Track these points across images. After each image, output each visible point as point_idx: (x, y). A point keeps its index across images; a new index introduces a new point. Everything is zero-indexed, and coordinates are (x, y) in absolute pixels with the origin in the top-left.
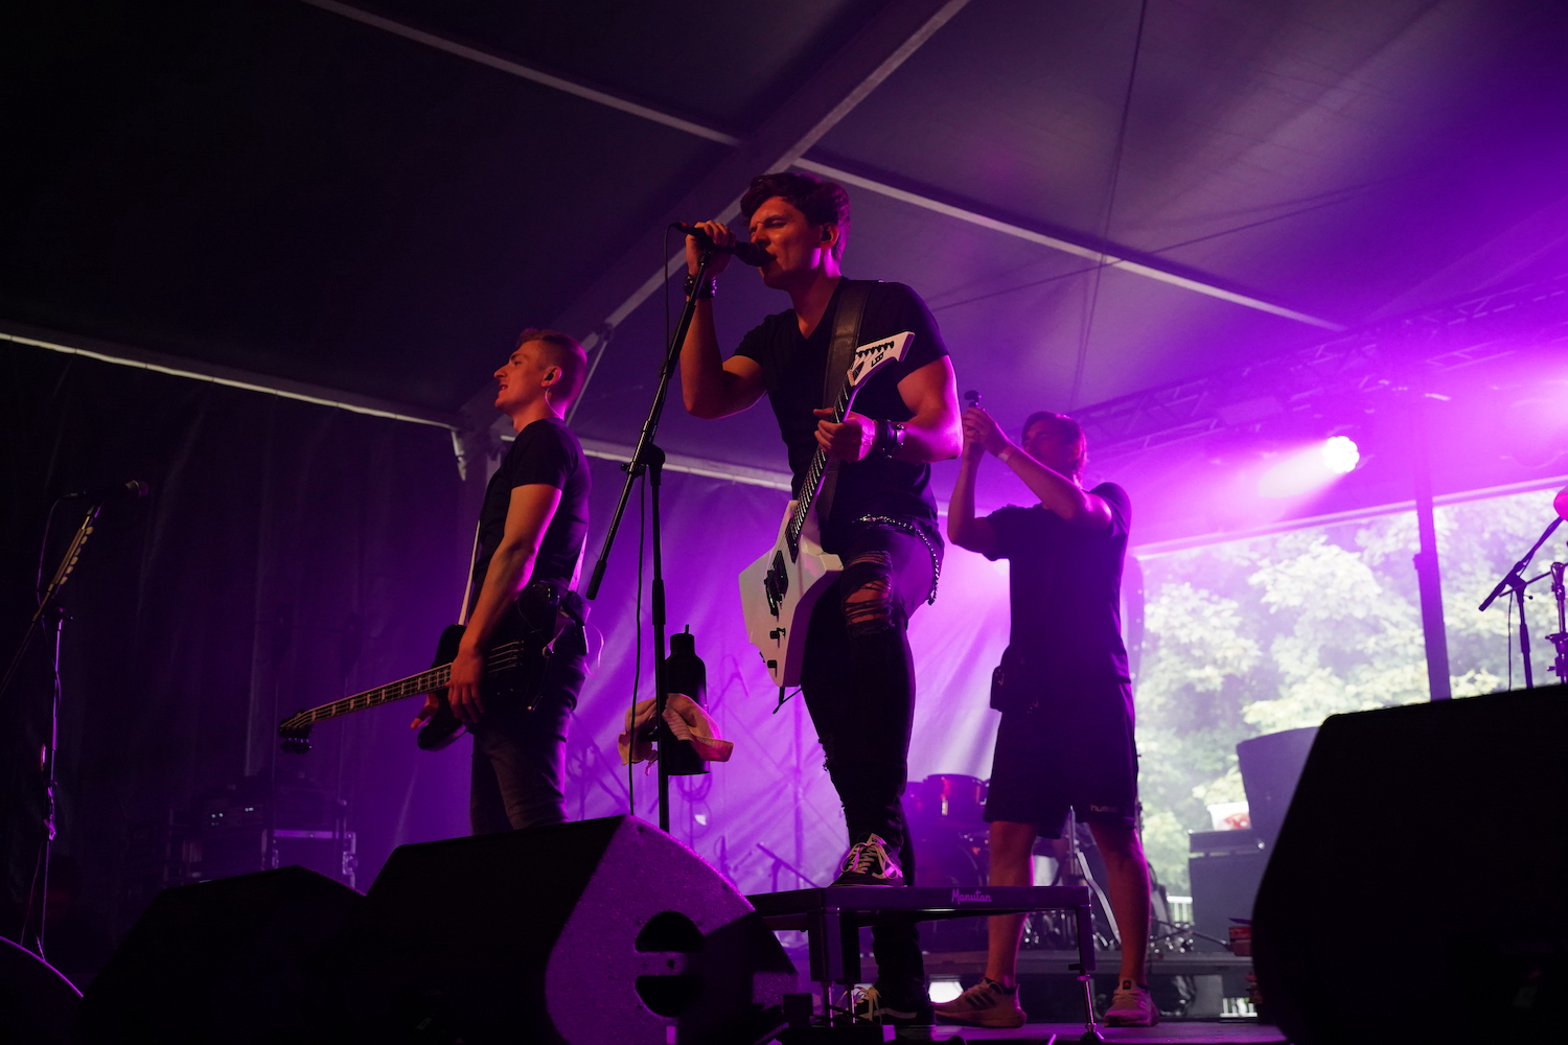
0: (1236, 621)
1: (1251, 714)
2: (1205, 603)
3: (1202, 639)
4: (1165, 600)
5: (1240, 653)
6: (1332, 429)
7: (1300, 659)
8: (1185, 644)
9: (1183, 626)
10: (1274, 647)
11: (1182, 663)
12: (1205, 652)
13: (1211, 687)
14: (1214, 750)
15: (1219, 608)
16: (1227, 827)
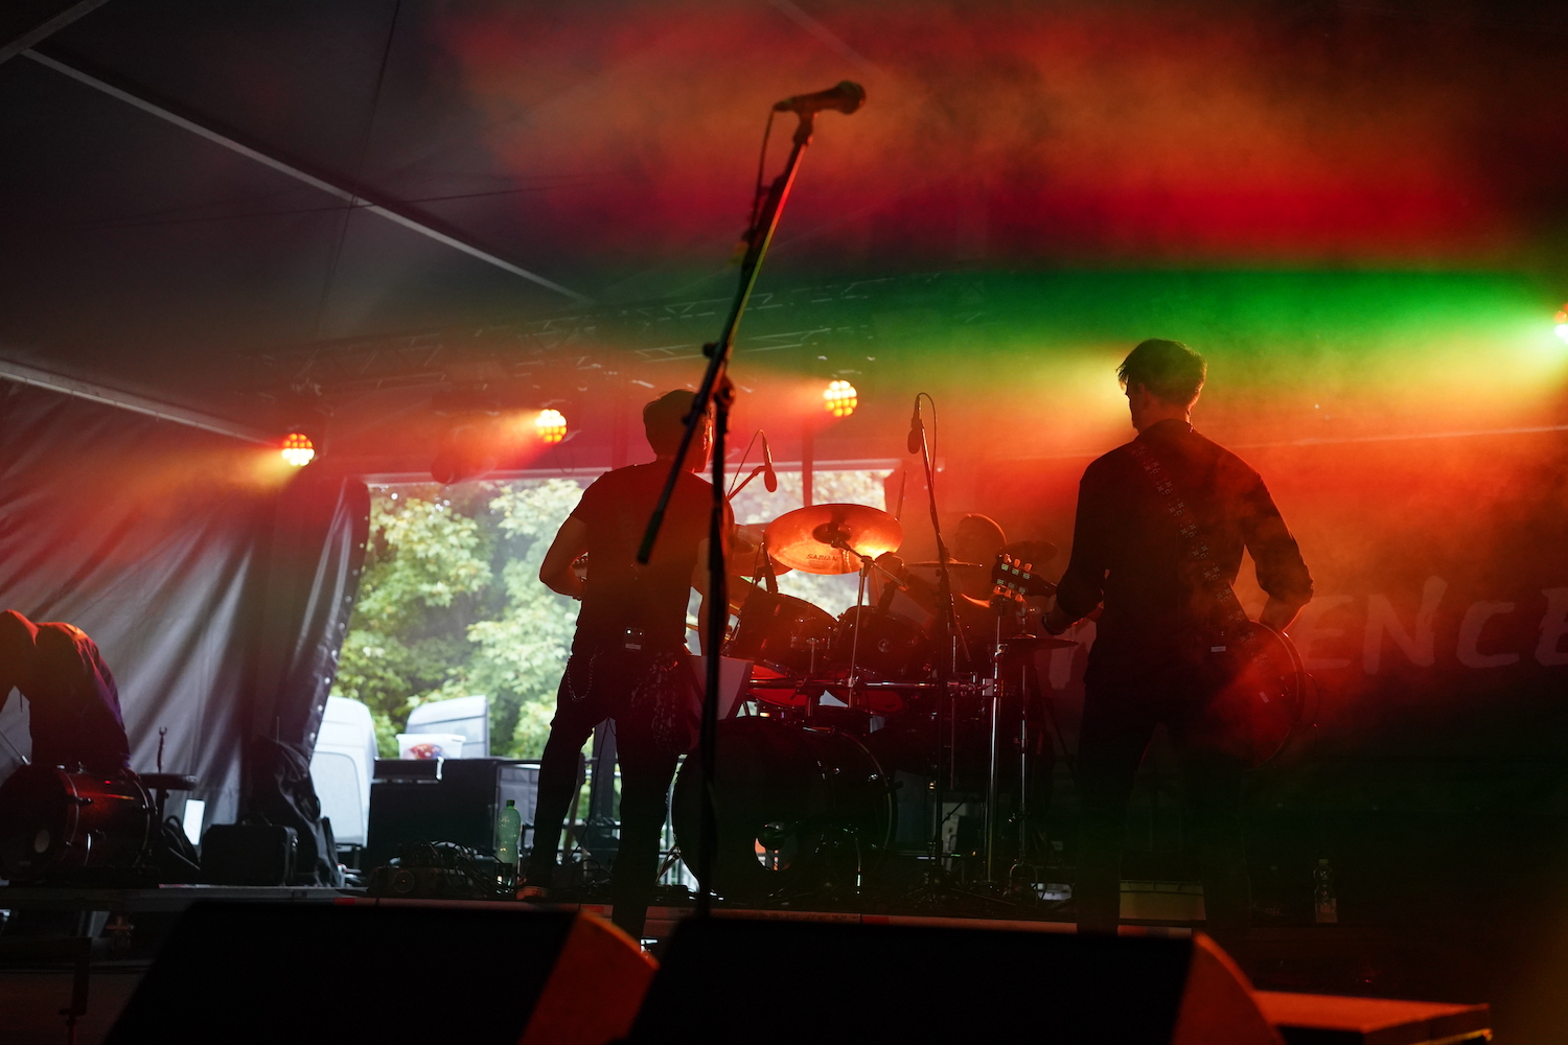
0: (473, 542)
1: (474, 633)
2: (447, 521)
3: (438, 556)
4: (407, 514)
5: (471, 570)
7: (528, 585)
8: (421, 559)
9: (421, 540)
10: (506, 570)
11: (416, 576)
12: (440, 568)
13: (441, 603)
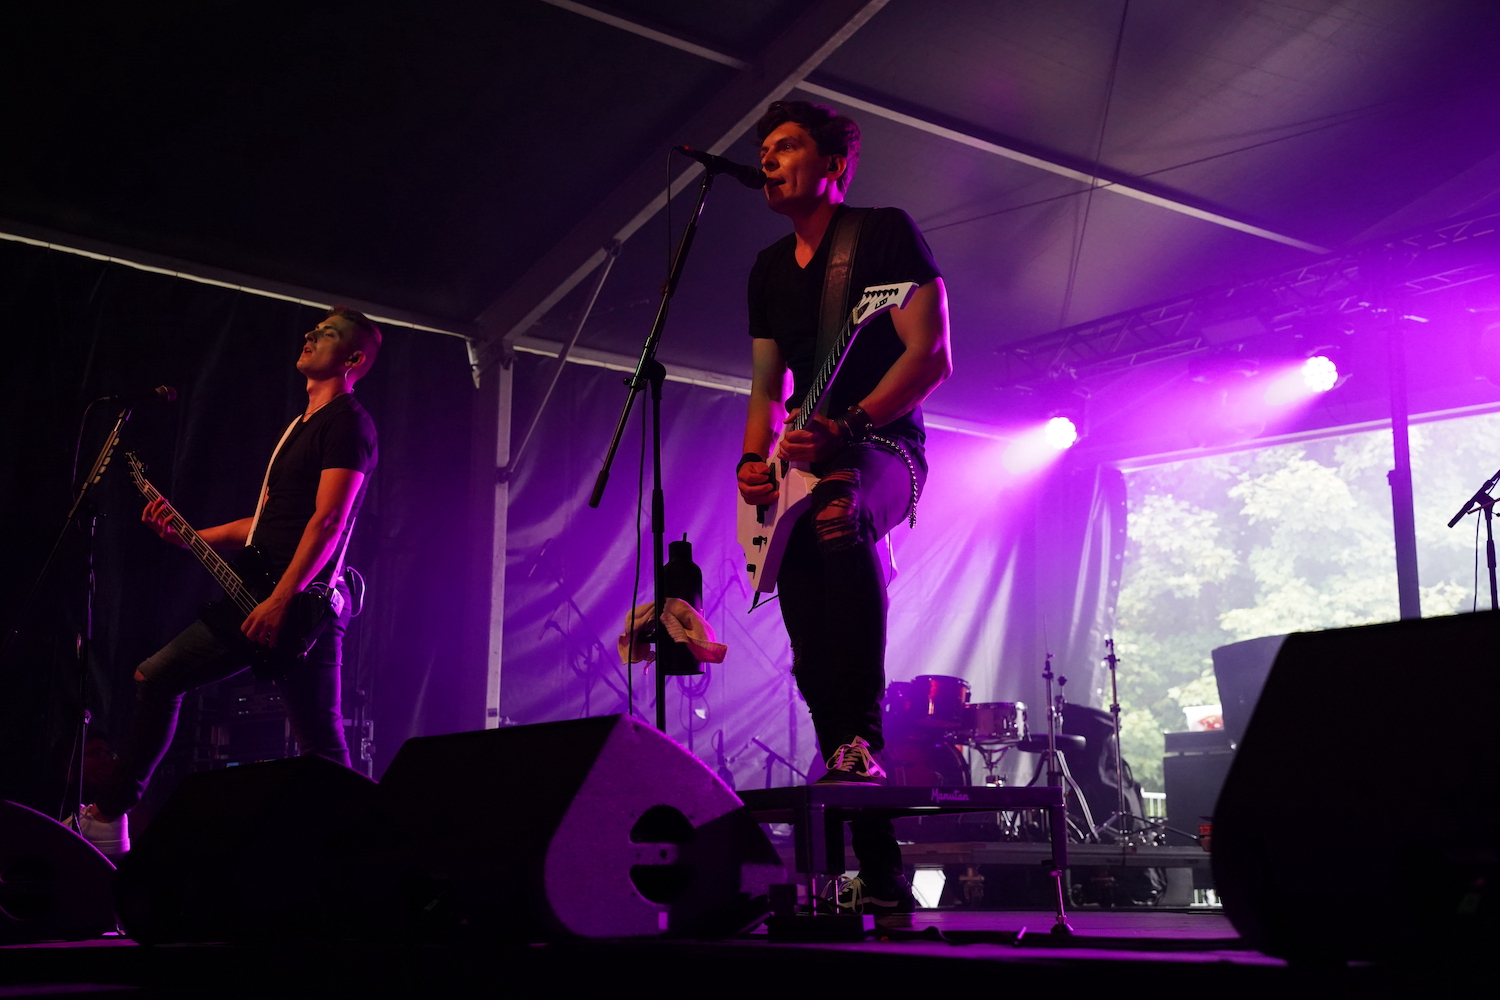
0: (1215, 531)
1: (1227, 621)
2: (1186, 514)
3: (1181, 548)
4: (1147, 510)
5: (1216, 560)
6: (1312, 348)
7: (1276, 569)
8: (1165, 553)
9: (1164, 535)
10: (1251, 558)
11: (1161, 570)
12: (1184, 560)
13: (1190, 595)
14: (1192, 654)
15: (1199, 518)
16: (1201, 729)
